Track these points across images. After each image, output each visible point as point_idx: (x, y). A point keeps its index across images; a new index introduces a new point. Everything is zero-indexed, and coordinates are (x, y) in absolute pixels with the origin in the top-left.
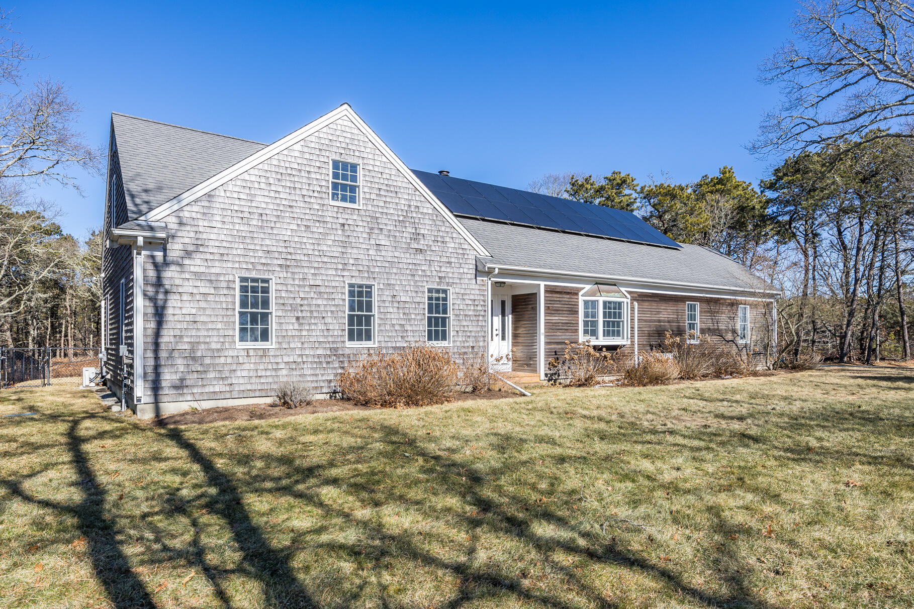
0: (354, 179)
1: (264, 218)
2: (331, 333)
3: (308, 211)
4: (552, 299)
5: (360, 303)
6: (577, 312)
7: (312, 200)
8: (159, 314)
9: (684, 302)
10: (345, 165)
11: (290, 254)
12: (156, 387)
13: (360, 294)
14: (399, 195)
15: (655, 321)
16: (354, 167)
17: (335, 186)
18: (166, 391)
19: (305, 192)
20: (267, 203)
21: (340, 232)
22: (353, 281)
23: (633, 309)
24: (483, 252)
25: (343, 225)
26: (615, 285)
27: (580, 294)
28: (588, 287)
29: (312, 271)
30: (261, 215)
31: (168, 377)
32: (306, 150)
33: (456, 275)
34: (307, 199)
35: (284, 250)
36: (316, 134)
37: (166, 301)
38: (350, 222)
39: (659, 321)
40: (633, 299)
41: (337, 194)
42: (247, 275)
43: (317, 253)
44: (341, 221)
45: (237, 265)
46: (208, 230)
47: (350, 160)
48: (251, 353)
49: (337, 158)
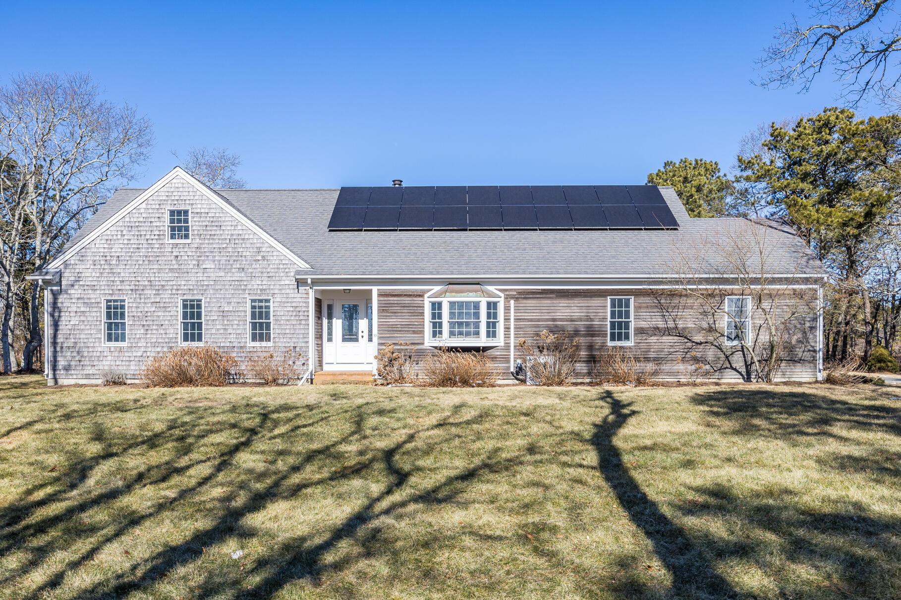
0: (186, 221)
1: (120, 259)
2: (168, 336)
3: (150, 250)
4: (389, 302)
5: (192, 313)
6: (422, 314)
7: (154, 242)
8: (56, 325)
9: (605, 296)
10: (179, 212)
11: (138, 281)
12: (54, 368)
13: (192, 307)
14: (223, 228)
15: (547, 320)
16: (186, 212)
17: (173, 229)
18: (61, 372)
19: (148, 237)
20: (122, 248)
21: (174, 262)
22: (185, 298)
23: (507, 309)
24: (303, 265)
25: (177, 257)
26: (478, 284)
27: (426, 296)
28: (437, 288)
29: (154, 292)
30: (118, 257)
31: (62, 363)
32: (149, 207)
33: (278, 287)
34: (150, 242)
35: (133, 279)
36: (156, 194)
37: (59, 316)
38: (182, 254)
39: (554, 320)
40: (507, 298)
41: (175, 234)
42: (109, 298)
43: (157, 279)
44: (175, 254)
45: (102, 292)
46: (86, 271)
47: (182, 208)
48: (112, 349)
49: (172, 208)
